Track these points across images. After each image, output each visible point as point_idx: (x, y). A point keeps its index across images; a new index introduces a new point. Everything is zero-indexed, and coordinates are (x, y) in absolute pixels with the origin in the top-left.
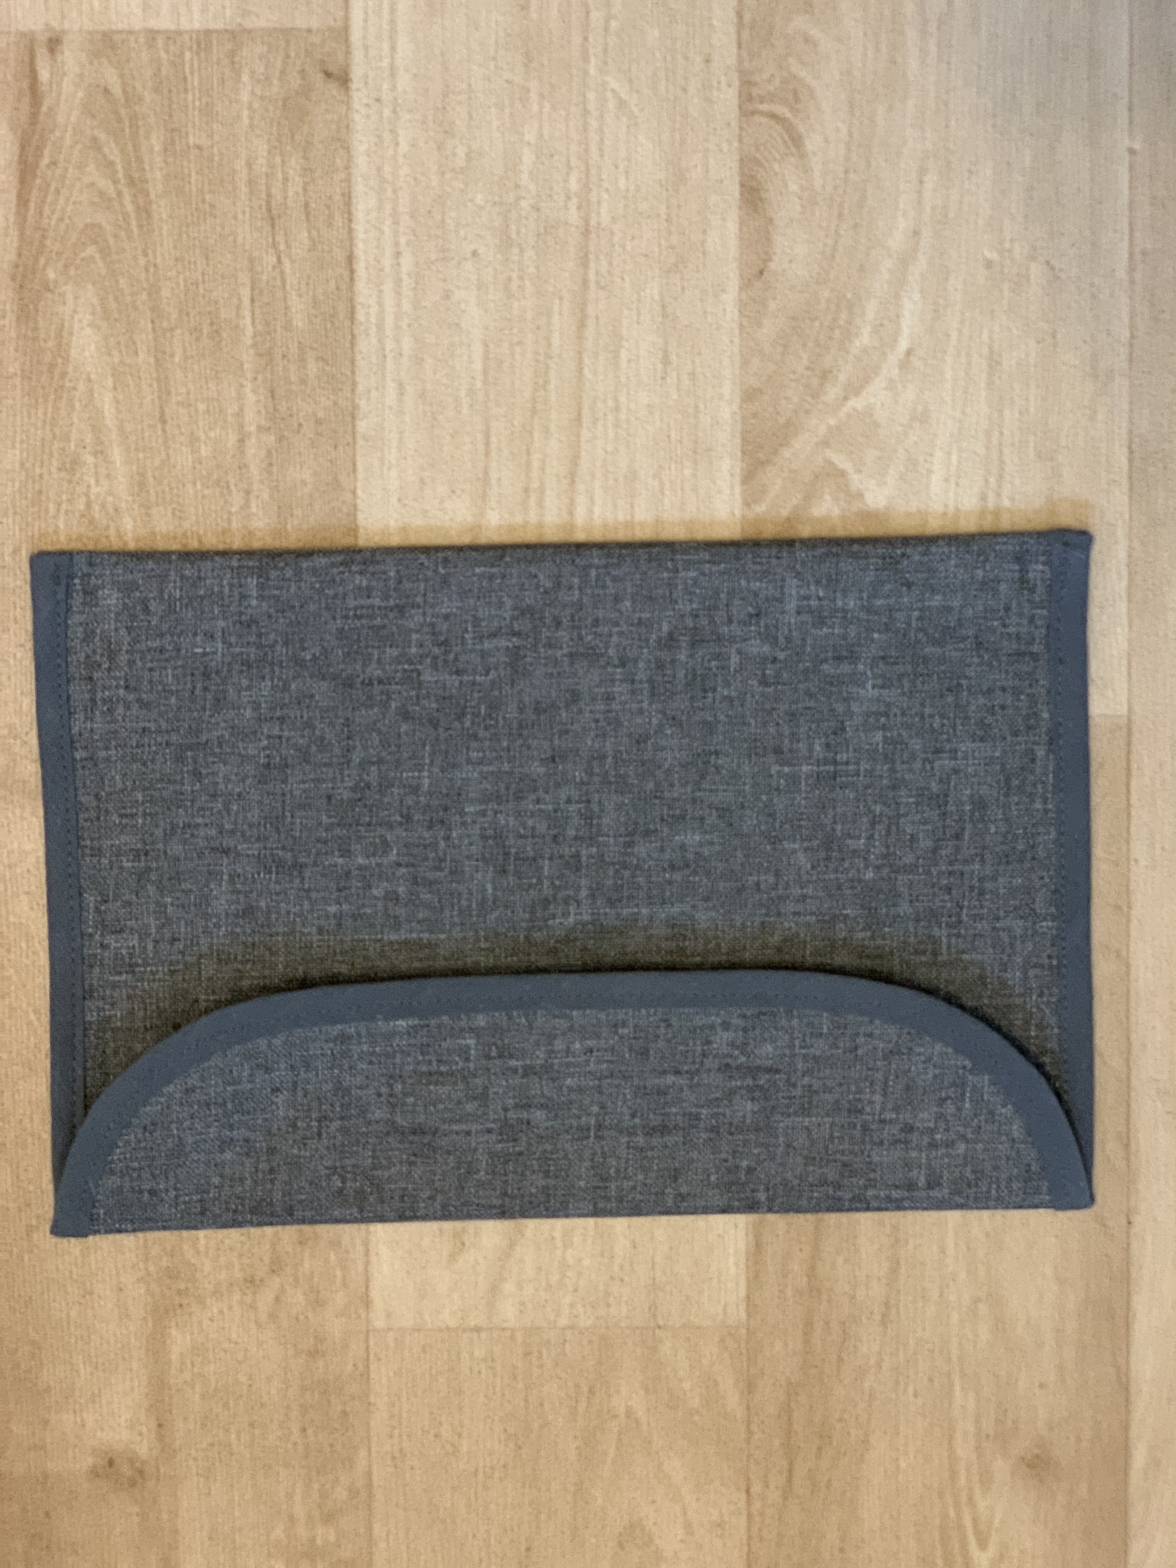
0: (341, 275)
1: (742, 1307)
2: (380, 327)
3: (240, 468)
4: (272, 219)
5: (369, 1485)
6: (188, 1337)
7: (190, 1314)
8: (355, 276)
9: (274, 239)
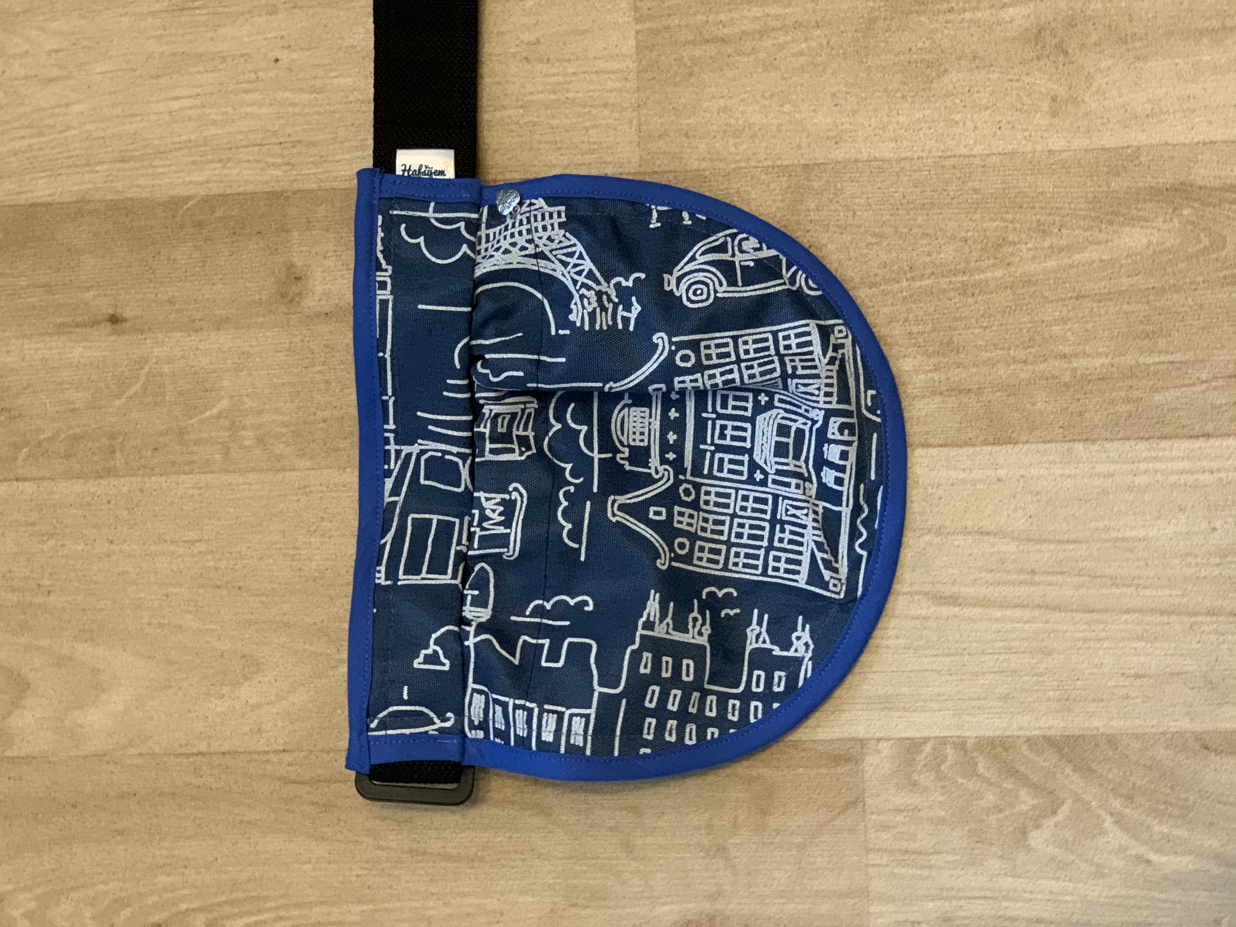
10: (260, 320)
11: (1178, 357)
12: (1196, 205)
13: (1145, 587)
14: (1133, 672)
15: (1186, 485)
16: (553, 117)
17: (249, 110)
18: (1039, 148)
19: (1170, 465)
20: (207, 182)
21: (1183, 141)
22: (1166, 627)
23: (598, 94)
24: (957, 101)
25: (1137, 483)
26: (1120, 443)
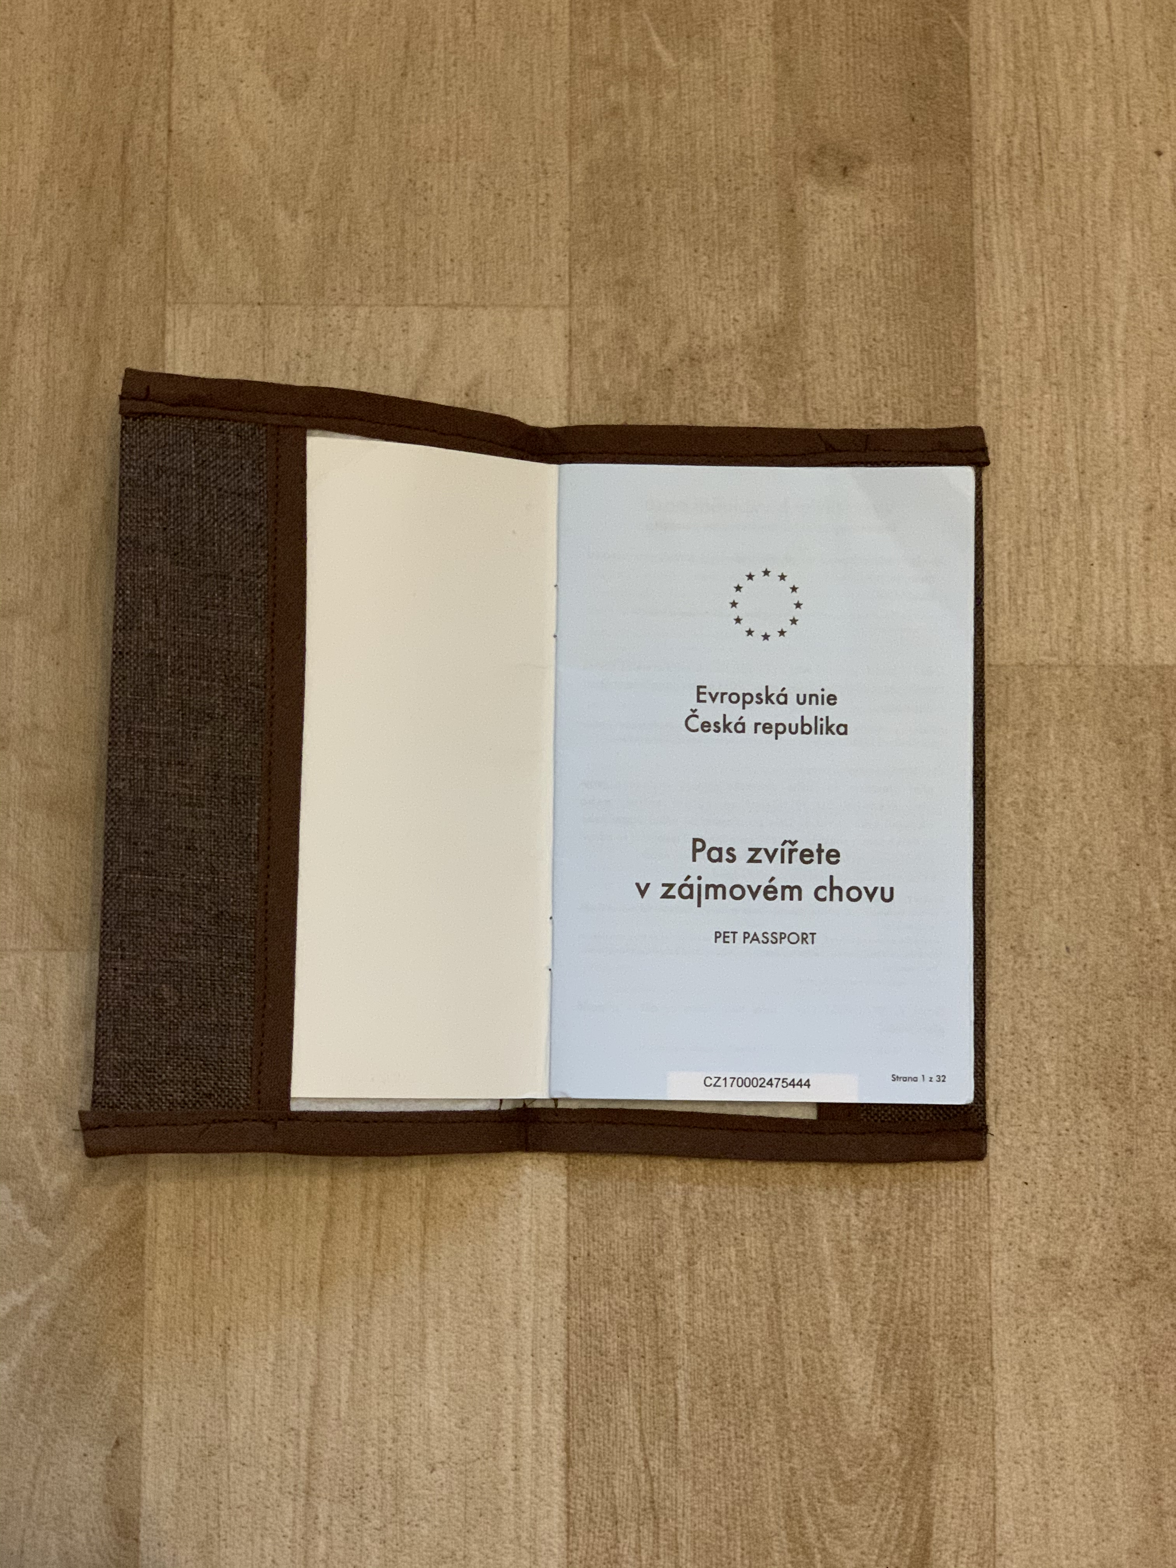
0: (579, 1446)
1: (169, 325)
2: (537, 1387)
3: (693, 1233)
4: (654, 1509)
5: (571, 144)
6: (760, 302)
7: (758, 326)
8: (563, 1443)
9: (652, 1485)
10: (788, 114)
11: (684, 1427)
12: (905, 1462)
13: (352, 1367)
14: (232, 1341)
15: (499, 1430)
16: (1066, 543)
17: (1090, 110)
18: (996, 1238)
19: (529, 1408)
20: (988, 49)
21: (999, 1447)
22: (294, 1392)
23: (1097, 608)
24: (1067, 1124)
25: (505, 1358)
26: (563, 1337)
